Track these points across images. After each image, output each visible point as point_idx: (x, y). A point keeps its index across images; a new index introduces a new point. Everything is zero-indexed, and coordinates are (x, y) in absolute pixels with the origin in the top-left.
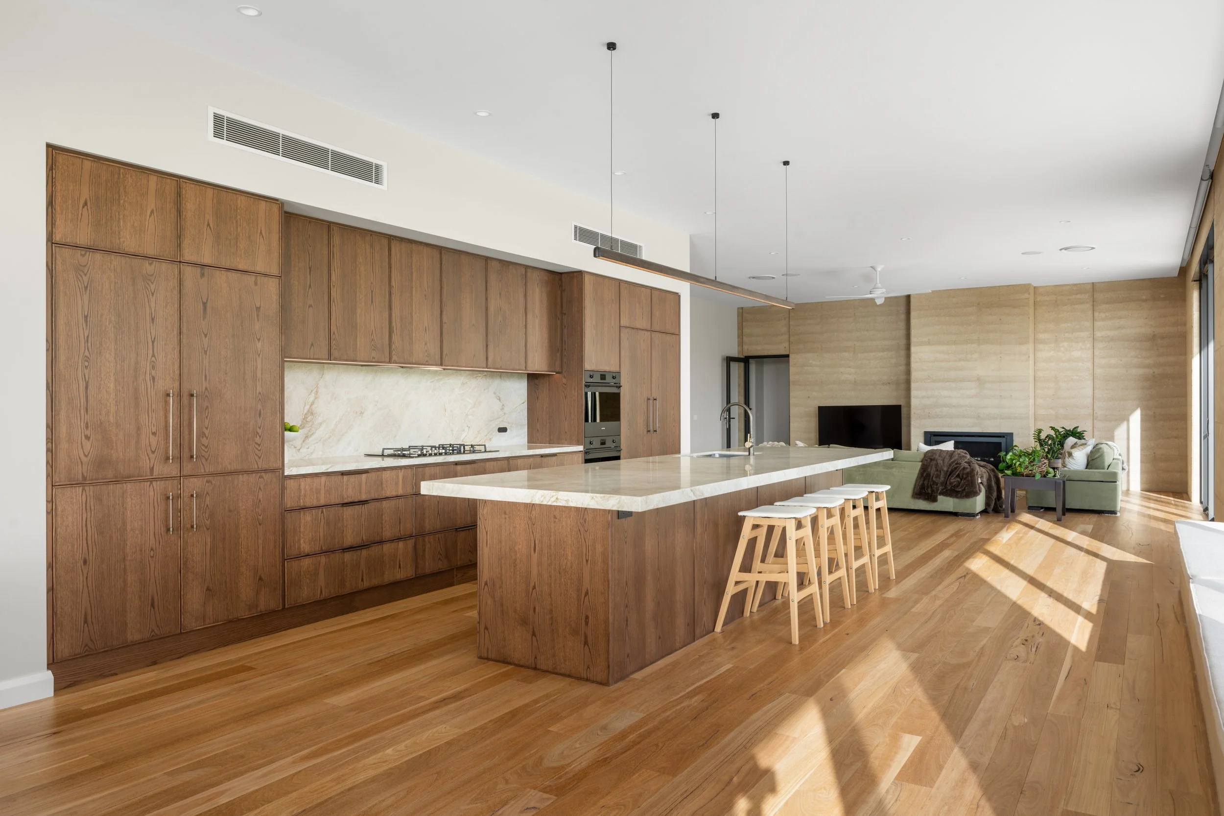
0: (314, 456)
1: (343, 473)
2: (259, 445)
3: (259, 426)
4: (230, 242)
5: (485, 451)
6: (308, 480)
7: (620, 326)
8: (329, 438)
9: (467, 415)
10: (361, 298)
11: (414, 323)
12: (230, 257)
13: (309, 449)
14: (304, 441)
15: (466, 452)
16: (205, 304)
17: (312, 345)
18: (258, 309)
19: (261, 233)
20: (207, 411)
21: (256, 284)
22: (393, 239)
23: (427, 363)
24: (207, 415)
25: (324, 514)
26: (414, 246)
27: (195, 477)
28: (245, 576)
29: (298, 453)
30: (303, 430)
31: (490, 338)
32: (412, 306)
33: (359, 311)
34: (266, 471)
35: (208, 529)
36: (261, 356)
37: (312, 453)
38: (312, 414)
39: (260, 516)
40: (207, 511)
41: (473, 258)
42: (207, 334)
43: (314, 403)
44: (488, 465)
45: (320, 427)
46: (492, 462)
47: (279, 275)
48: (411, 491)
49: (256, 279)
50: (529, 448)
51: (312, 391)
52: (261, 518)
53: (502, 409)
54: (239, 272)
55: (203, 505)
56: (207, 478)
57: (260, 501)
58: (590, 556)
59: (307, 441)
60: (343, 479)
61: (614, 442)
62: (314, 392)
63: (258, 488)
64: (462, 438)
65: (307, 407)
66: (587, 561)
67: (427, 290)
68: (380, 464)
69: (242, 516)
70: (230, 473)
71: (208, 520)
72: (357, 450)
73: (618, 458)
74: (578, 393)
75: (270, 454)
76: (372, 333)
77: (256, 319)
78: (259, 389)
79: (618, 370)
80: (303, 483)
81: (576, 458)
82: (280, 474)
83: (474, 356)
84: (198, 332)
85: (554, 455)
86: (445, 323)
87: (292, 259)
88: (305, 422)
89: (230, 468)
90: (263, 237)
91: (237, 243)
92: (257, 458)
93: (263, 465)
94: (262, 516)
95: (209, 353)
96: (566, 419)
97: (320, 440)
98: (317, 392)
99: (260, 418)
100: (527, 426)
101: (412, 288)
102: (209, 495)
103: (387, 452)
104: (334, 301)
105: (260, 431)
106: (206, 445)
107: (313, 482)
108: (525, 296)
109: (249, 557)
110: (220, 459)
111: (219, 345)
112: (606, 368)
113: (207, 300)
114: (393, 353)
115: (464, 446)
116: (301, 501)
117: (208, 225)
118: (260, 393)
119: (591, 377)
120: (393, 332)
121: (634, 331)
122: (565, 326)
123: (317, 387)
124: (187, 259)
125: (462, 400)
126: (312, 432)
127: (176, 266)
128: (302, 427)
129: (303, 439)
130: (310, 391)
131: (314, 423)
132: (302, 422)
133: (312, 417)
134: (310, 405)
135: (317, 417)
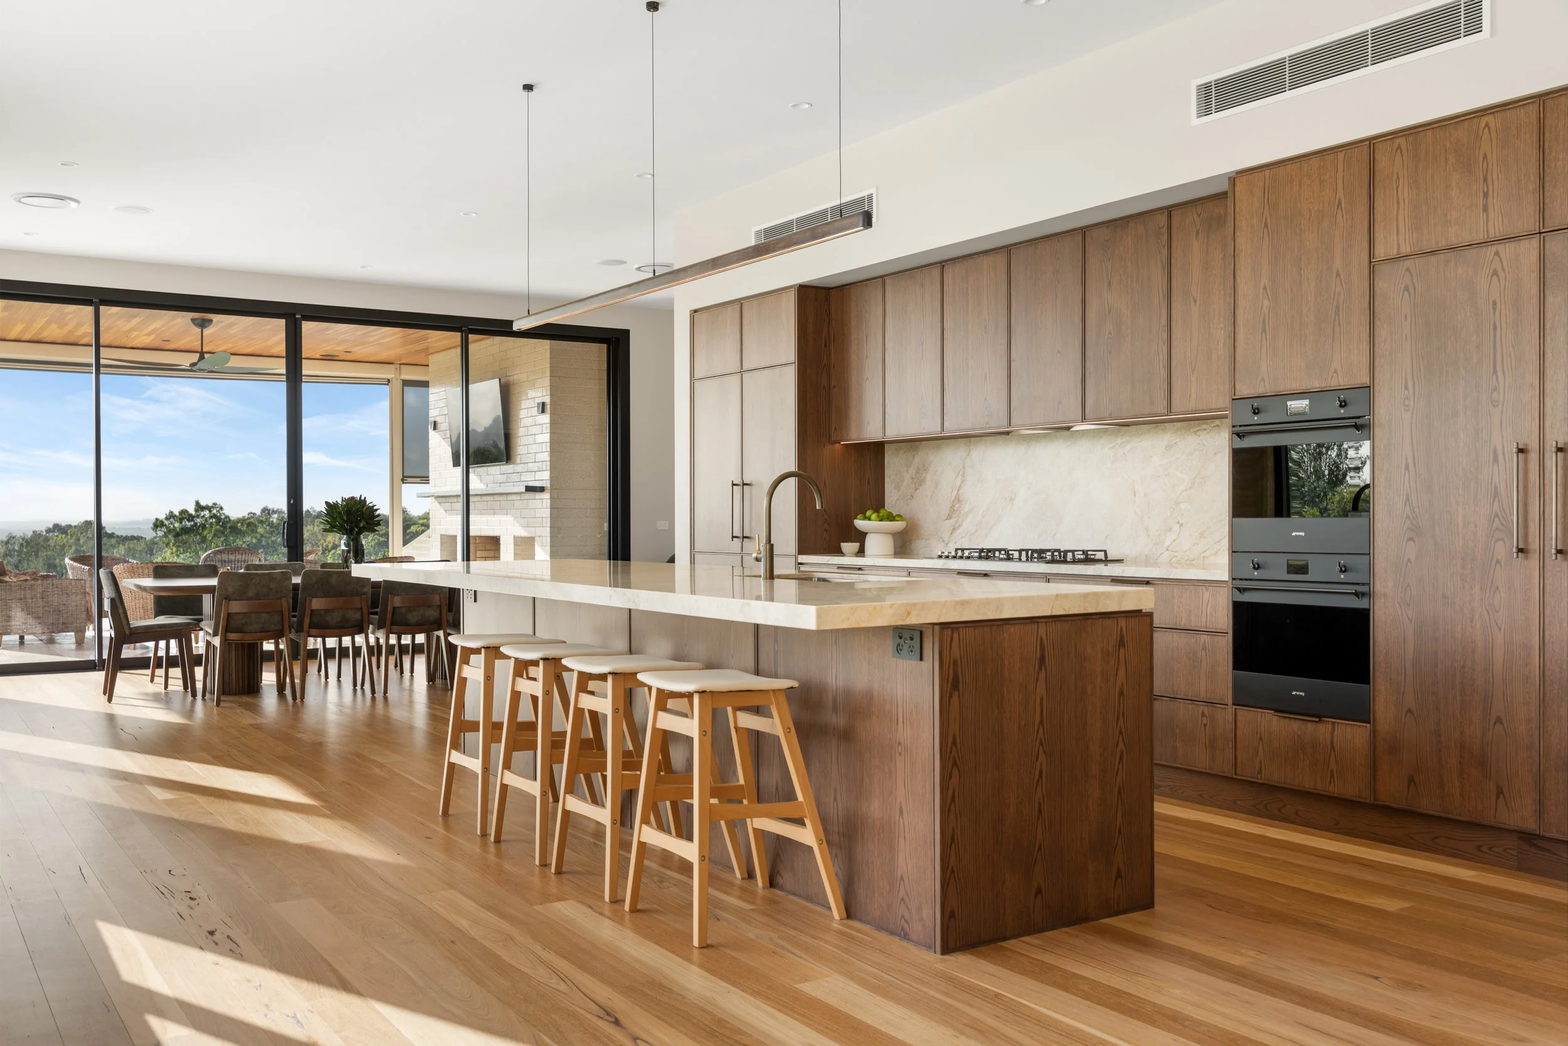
7: (1371, 262)
8: (976, 532)
11: (970, 371)
14: (951, 534)
26: (970, 263)
29: (946, 547)
31: (1090, 365)
32: (968, 348)
38: (959, 500)
43: (961, 487)
45: (966, 518)
47: (793, 362)
51: (959, 473)
54: (771, 368)
59: (954, 534)
65: (955, 492)
67: (987, 319)
76: (922, 397)
77: (780, 409)
79: (1366, 380)
81: (1206, 593)
86: (1013, 360)
87: (852, 333)
88: (952, 510)
90: (784, 328)
98: (964, 473)
101: (967, 323)
114: (945, 418)
117: (755, 332)
120: (945, 389)
123: (964, 467)
124: (745, 368)
125: (1166, 475)
126: (959, 523)
127: (739, 376)
128: (949, 517)
129: (951, 531)
130: (957, 473)
131: (961, 513)
132: (949, 511)
133: (959, 505)
134: (957, 490)
135: (964, 505)
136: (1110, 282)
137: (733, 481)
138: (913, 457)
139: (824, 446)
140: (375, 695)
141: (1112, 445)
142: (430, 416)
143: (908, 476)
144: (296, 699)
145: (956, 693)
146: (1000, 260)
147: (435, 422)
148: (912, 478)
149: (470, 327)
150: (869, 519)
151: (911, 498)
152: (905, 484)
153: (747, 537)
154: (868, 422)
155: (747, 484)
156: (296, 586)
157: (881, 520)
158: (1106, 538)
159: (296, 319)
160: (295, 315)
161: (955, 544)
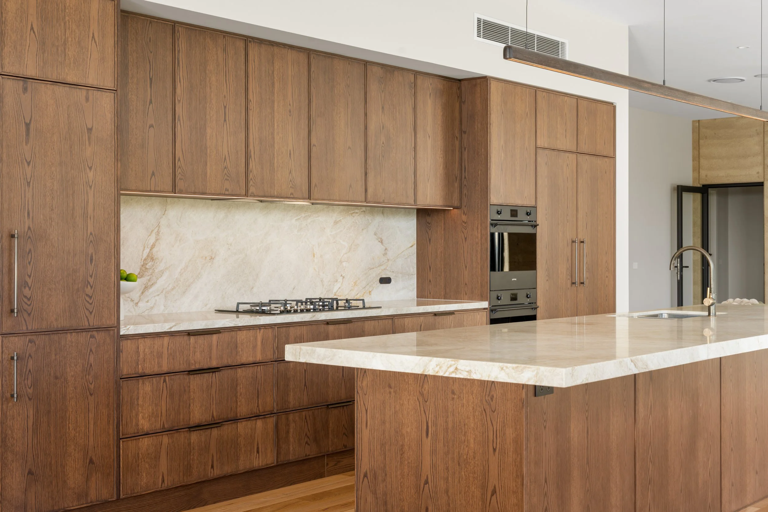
0: (155, 311)
1: (190, 333)
2: (90, 297)
3: (91, 274)
4: (58, 49)
5: (364, 308)
6: (148, 341)
7: (536, 148)
8: (173, 289)
9: (341, 262)
10: (211, 115)
11: (276, 145)
12: (57, 67)
13: (149, 304)
15: (339, 308)
16: (28, 125)
17: (153, 174)
18: (90, 130)
19: (93, 37)
20: (30, 255)
21: (87, 99)
22: (250, 42)
23: (292, 196)
24: (29, 260)
25: (166, 383)
26: (276, 50)
27: (16, 335)
28: (73, 457)
29: (136, 308)
30: (142, 279)
31: (370, 163)
32: (274, 124)
33: (209, 131)
34: (98, 329)
35: (30, 399)
36: (93, 187)
37: (152, 308)
38: (152, 259)
39: (91, 384)
40: (30, 377)
41: (349, 64)
42: (30, 162)
43: (155, 245)
44: (367, 324)
45: (161, 276)
46: (372, 321)
47: (115, 89)
48: (272, 357)
49: (87, 93)
50: (419, 304)
52: (92, 387)
53: (385, 254)
54: (68, 86)
55: (25, 370)
56: (30, 337)
57: (91, 365)
58: (498, 444)
59: (147, 293)
60: (190, 340)
61: (528, 297)
62: (154, 232)
63: (89, 351)
64: (335, 291)
65: (147, 251)
66: (495, 450)
67: (292, 104)
68: (234, 323)
69: (70, 384)
70: (57, 331)
71: (30, 388)
72: (206, 306)
73: (533, 318)
74: (481, 234)
75: (103, 308)
76: (225, 159)
77: (87, 142)
78: (90, 229)
79: (533, 203)
80: (142, 345)
81: (478, 316)
82: (114, 333)
83: (351, 186)
84: (20, 159)
85: (451, 313)
86: (314, 145)
87: (130, 68)
88: (143, 269)
89: (56, 325)
90: (95, 42)
91: (65, 49)
92: (87, 313)
93: (94, 322)
94: (93, 384)
95: (33, 184)
96: (466, 267)
97: (162, 292)
98: (158, 232)
99: (91, 265)
100: (416, 276)
101: (273, 102)
102: (32, 358)
103: (242, 308)
104: (179, 120)
105: (91, 280)
106: (29, 297)
107: (154, 344)
108: (415, 109)
109: (77, 434)
110: (45, 313)
111: (44, 175)
112: (519, 202)
113: (31, 120)
114: (250, 185)
115: (337, 300)
116: (140, 366)
117: (32, 28)
118: (91, 234)
119: (499, 213)
120: (251, 157)
121: (555, 153)
122: (465, 149)
123: (159, 226)
125: (334, 242)
126: (152, 282)
129: (142, 290)
130: (151, 231)
131: (155, 271)
132: (140, 270)
133: (152, 264)
134: (150, 248)
135: (158, 263)
161: (147, 303)
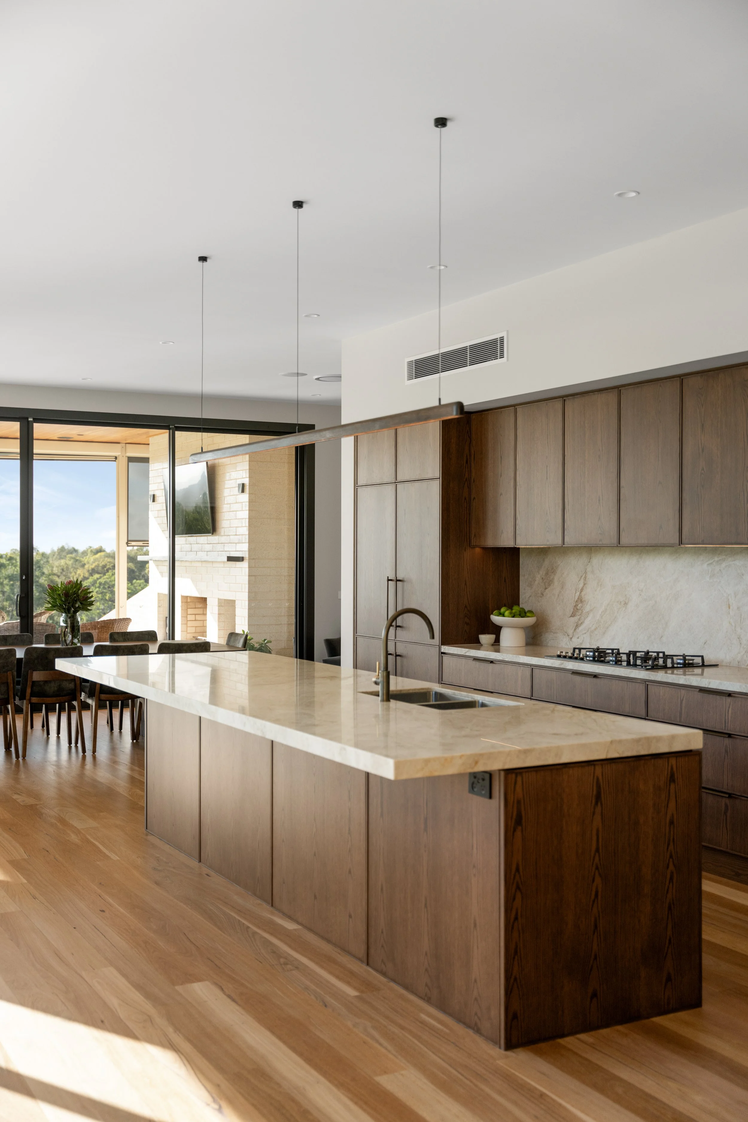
8: (595, 629)
11: (587, 495)
13: (579, 640)
14: (575, 630)
18: (428, 509)
22: (566, 399)
26: (587, 399)
27: (400, 641)
29: (570, 642)
32: (584, 473)
33: (535, 491)
34: (431, 645)
38: (581, 601)
42: (406, 533)
43: (583, 589)
45: (588, 617)
47: (438, 477)
49: (427, 484)
51: (581, 577)
54: (420, 481)
56: (405, 644)
57: (428, 670)
59: (577, 630)
62: (583, 577)
63: (427, 659)
65: (578, 593)
70: (415, 643)
76: (547, 513)
77: (427, 517)
84: (402, 532)
88: (575, 609)
89: (415, 639)
97: (588, 631)
98: (585, 577)
102: (406, 658)
117: (407, 449)
123: (586, 573)
124: (399, 479)
126: (581, 621)
127: (394, 486)
128: (573, 615)
129: (574, 628)
130: (580, 577)
131: (583, 612)
132: (573, 610)
133: (581, 605)
134: (580, 592)
135: (585, 605)
136: (703, 425)
137: (388, 577)
138: (544, 560)
139: (465, 550)
140: (85, 754)
141: (710, 562)
142: (150, 490)
143: (539, 576)
144: (19, 758)
145: (520, 828)
146: (612, 398)
147: (154, 496)
148: (542, 578)
149: (176, 425)
150: (503, 616)
151: (542, 596)
152: (536, 582)
153: (399, 626)
154: (502, 531)
155: (399, 581)
156: (20, 660)
157: (513, 617)
158: (705, 643)
159: (28, 422)
160: (28, 418)
161: (578, 639)
